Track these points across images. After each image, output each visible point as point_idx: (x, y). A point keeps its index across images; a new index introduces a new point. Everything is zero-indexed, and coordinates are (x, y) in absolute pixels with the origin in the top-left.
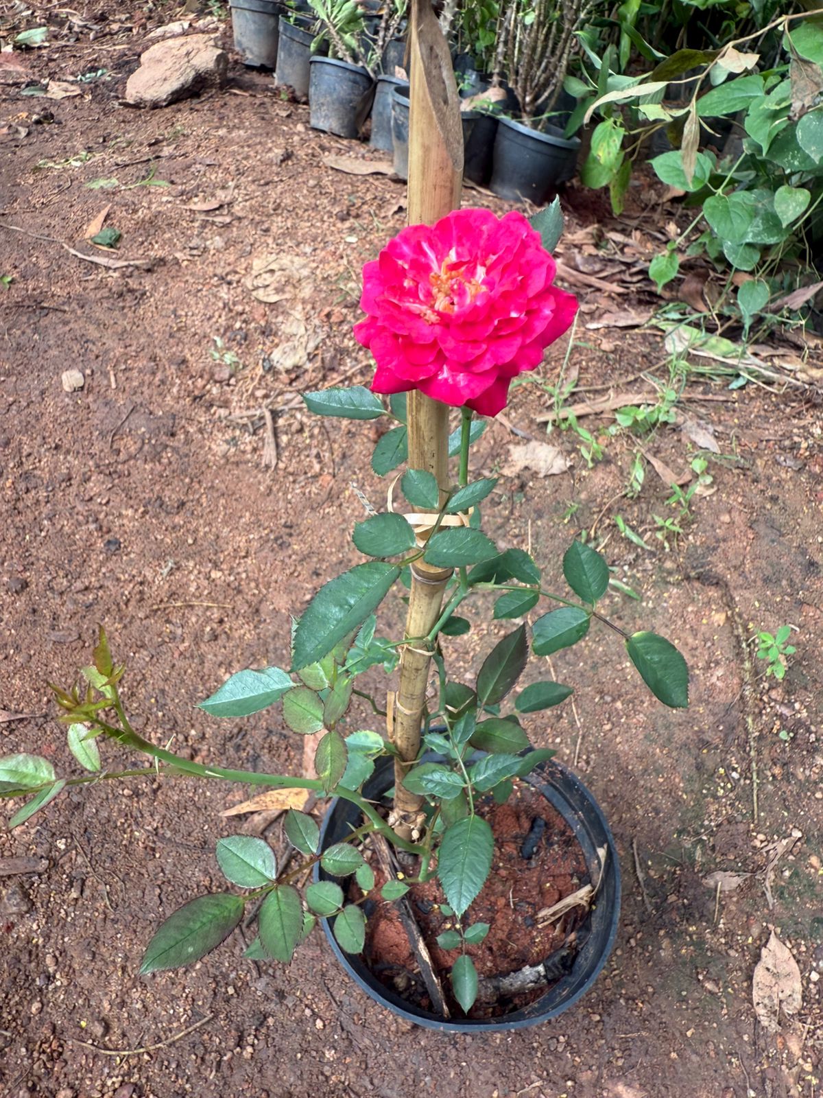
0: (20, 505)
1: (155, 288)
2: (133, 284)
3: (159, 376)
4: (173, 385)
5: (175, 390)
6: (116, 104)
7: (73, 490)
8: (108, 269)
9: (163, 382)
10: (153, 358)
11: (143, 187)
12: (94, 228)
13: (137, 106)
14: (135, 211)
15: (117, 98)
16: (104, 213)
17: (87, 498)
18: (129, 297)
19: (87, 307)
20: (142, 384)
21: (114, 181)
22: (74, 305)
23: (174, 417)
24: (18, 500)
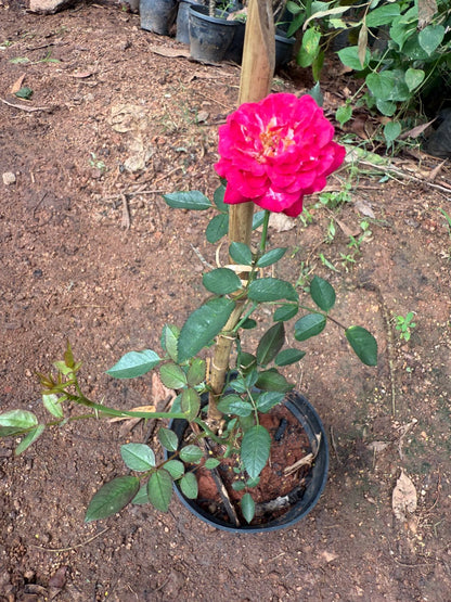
1: (54, 124)
2: (41, 121)
3: (60, 175)
4: (68, 180)
5: (69, 183)
6: (24, 11)
8: (26, 112)
9: (62, 179)
10: (56, 165)
11: (44, 63)
12: (16, 88)
13: (37, 13)
14: (40, 78)
15: (25, 8)
16: (22, 78)
19: (15, 136)
21: (26, 59)
22: (7, 134)
23: (70, 199)
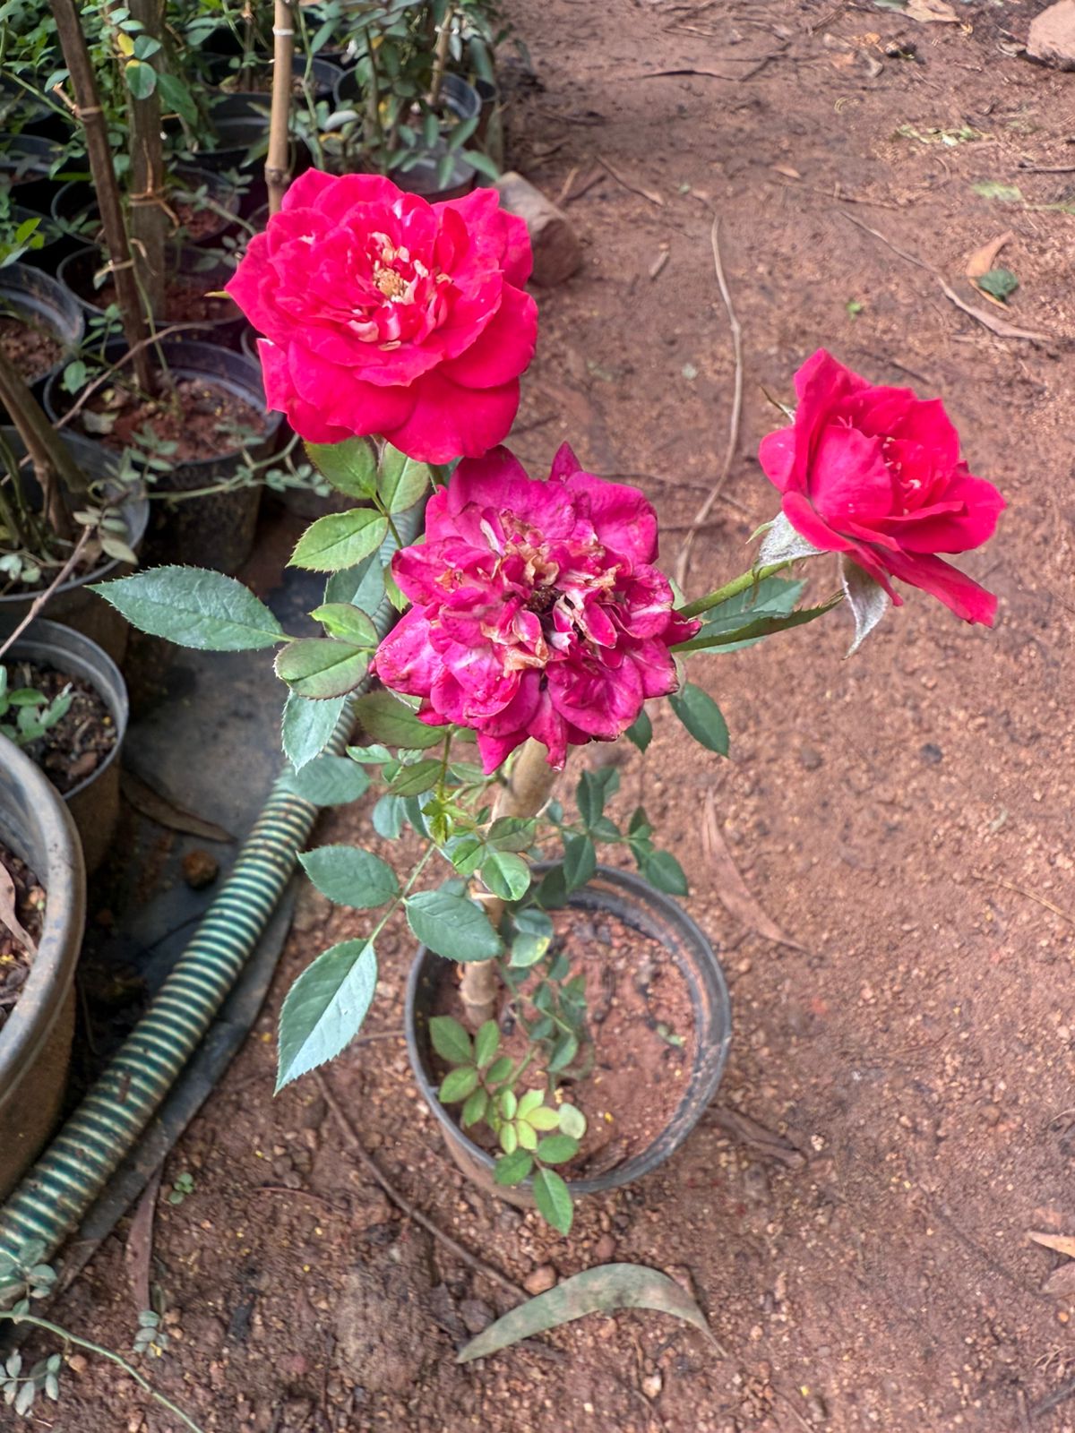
0: (825, 643)
7: (891, 649)
17: (909, 669)
18: (1020, 391)
20: (1016, 533)
24: (823, 635)
